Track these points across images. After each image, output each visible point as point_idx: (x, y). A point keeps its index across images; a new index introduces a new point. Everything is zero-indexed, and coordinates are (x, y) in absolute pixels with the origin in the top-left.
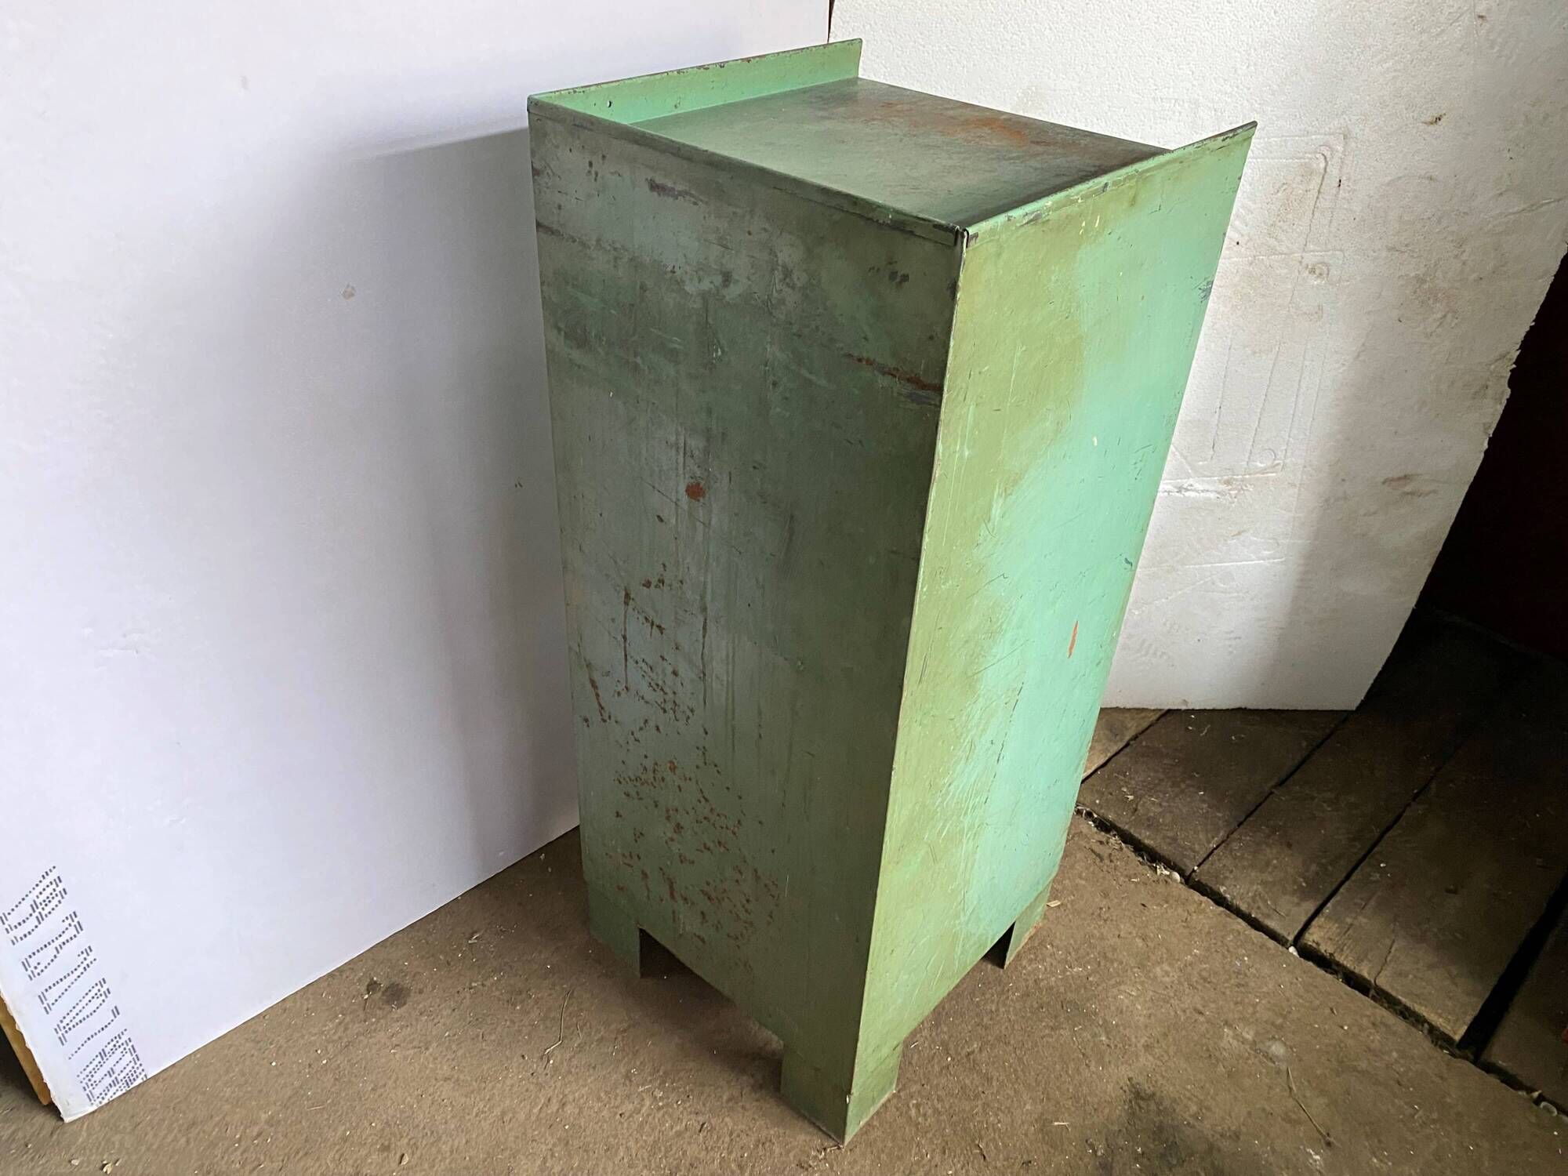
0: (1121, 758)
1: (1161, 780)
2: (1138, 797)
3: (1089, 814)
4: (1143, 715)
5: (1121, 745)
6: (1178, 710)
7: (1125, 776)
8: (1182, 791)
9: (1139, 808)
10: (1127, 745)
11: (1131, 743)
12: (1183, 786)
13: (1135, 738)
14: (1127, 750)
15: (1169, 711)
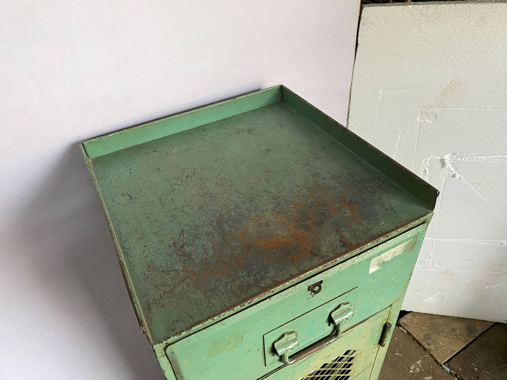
0: (473, 346)
1: (492, 362)
2: (480, 370)
3: (456, 375)
4: (485, 323)
5: (473, 339)
6: (502, 323)
7: (474, 356)
8: (501, 370)
9: (480, 376)
10: (476, 339)
11: (479, 338)
12: (502, 366)
13: (480, 336)
14: (476, 341)
15: (498, 323)
